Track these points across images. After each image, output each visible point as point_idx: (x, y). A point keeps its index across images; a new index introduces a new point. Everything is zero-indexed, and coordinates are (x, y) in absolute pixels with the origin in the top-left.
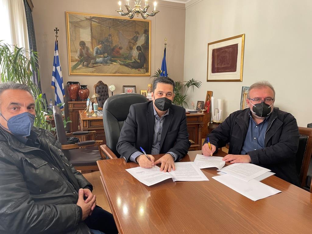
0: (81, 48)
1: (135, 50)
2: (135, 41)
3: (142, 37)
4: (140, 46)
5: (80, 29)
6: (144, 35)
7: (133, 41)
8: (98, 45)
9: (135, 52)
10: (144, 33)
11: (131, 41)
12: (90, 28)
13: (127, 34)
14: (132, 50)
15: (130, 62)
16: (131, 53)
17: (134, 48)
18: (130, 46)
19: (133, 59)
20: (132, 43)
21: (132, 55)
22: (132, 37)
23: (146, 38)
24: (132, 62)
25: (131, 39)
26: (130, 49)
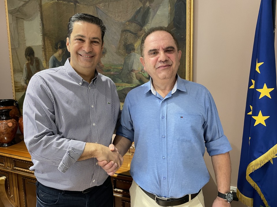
0: (27, 62)
1: (139, 53)
2: (138, 24)
3: (161, 8)
5: (25, 22)
7: (134, 25)
8: (55, 52)
11: (128, 28)
12: (39, 15)
13: (118, 9)
14: (131, 53)
15: (128, 88)
16: (130, 63)
17: (136, 45)
18: (127, 43)
19: (135, 77)
20: (131, 33)
21: (132, 67)
22: (132, 15)
23: (175, 6)
24: (131, 87)
25: (129, 21)
26: (127, 50)
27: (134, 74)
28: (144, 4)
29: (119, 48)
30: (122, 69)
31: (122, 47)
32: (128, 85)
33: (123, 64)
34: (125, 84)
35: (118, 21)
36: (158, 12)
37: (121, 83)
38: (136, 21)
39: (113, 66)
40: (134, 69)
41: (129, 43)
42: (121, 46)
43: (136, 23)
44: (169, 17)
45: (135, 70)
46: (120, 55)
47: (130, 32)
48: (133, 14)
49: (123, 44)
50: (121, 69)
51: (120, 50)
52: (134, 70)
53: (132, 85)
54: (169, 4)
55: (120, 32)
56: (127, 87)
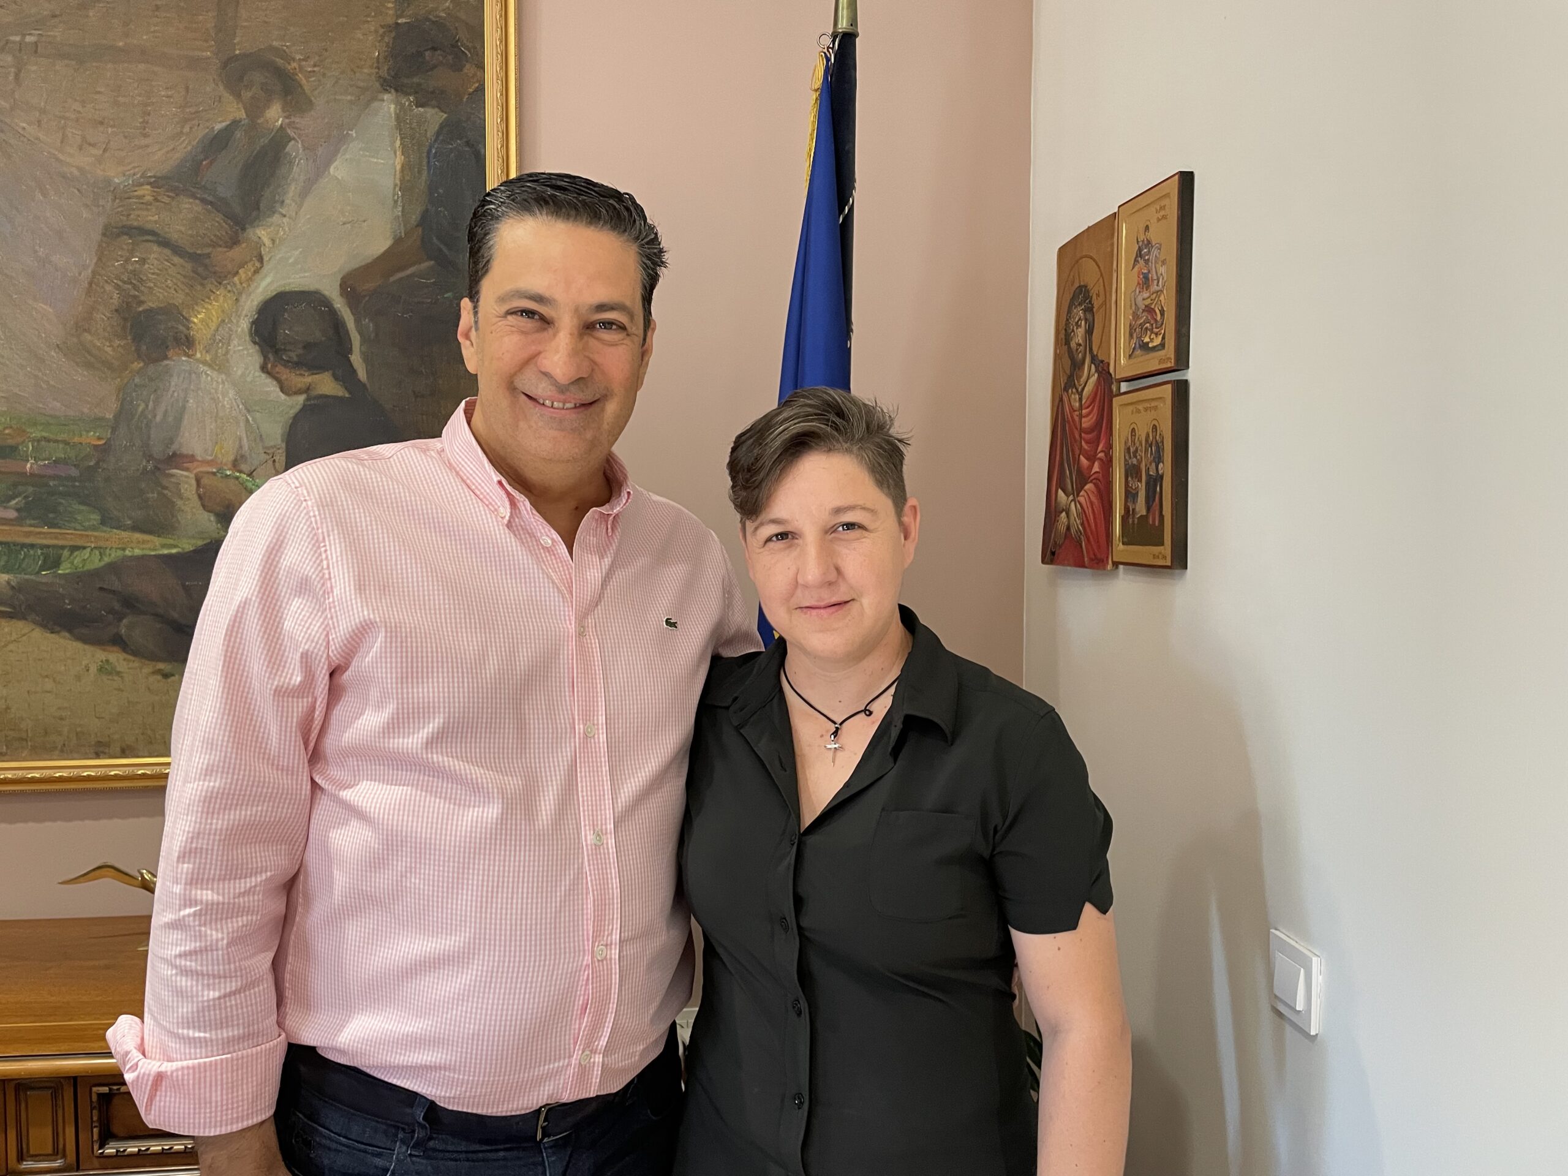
1: (220, 365)
2: (217, 205)
3: (353, 150)
4: (313, 299)
6: (388, 106)
7: (188, 207)
9: (229, 398)
10: (393, 83)
11: (151, 218)
13: (83, 103)
14: (166, 358)
15: (143, 557)
16: (158, 419)
17: (202, 321)
18: (142, 302)
19: (195, 501)
20: (167, 252)
21: (171, 441)
22: (178, 155)
23: (428, 157)
24: (166, 552)
25: (156, 183)
26: (138, 338)
27: (184, 479)
28: (255, 109)
29: (82, 325)
30: (104, 450)
31: (102, 317)
32: (144, 542)
33: (110, 416)
34: (125, 534)
35: (79, 168)
36: (337, 168)
37: (94, 528)
38: (204, 188)
39: (35, 424)
40: (184, 451)
41: (150, 304)
42: (98, 316)
43: (203, 201)
44: (396, 202)
45: (192, 458)
46: (88, 365)
47: (165, 243)
48: (184, 147)
49: (116, 299)
50: (96, 446)
51: (87, 337)
52: (186, 456)
53: (171, 542)
54: (398, 143)
55: (96, 236)
56: (137, 552)
